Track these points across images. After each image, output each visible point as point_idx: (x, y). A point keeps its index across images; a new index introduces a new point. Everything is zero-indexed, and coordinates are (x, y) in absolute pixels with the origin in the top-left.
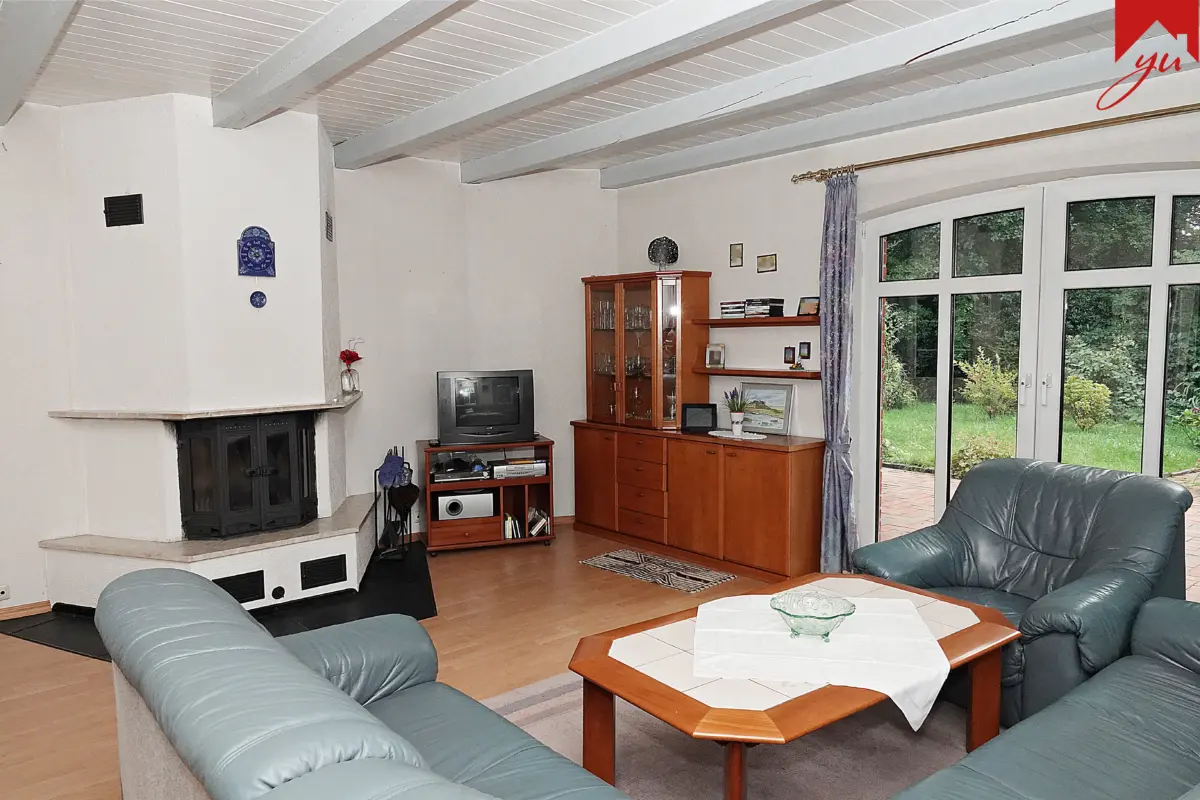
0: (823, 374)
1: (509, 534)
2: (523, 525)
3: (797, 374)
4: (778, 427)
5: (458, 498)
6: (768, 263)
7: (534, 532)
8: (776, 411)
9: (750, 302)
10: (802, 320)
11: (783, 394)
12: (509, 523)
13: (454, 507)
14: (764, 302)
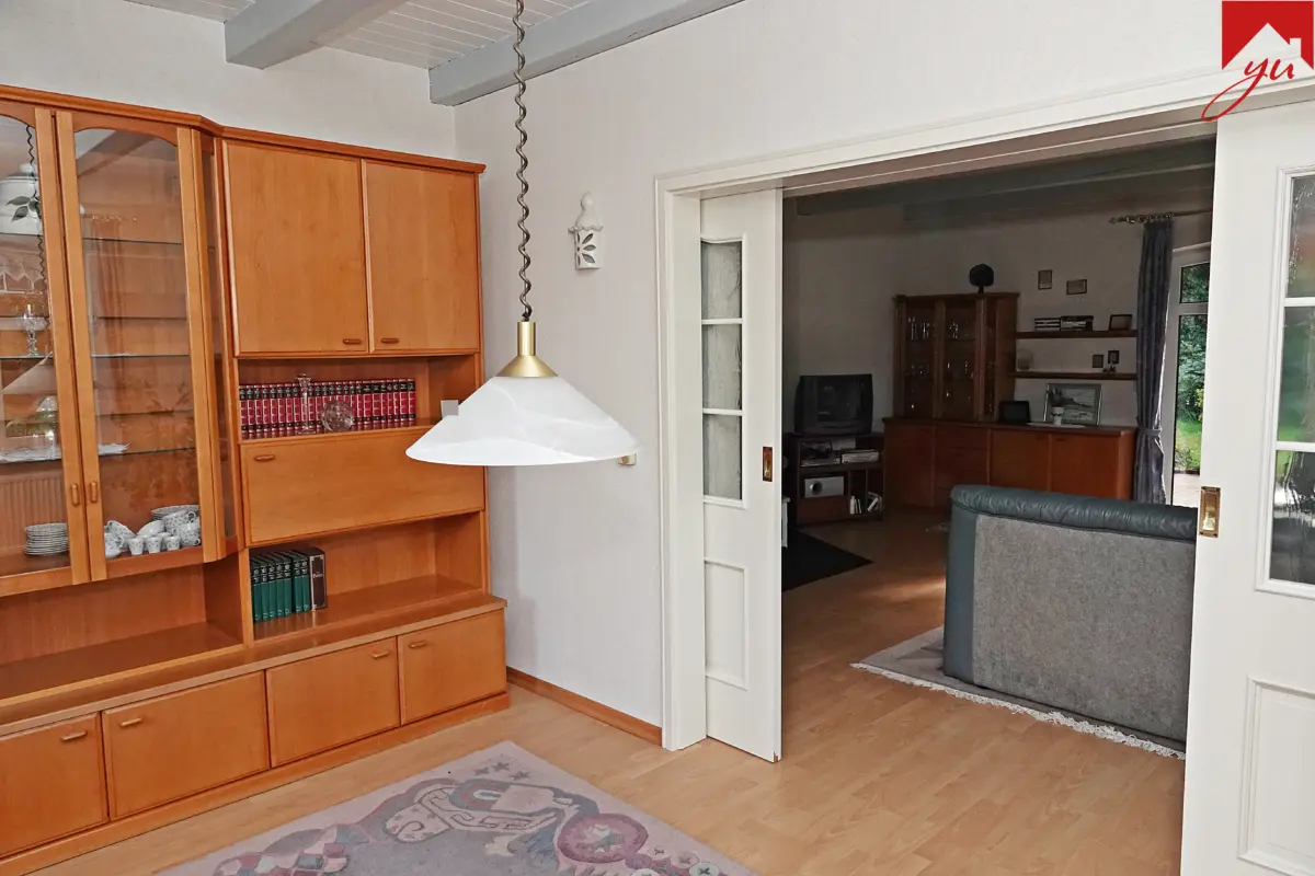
0: (1139, 376)
1: (852, 511)
2: (864, 502)
3: (1110, 375)
4: (1088, 418)
5: (819, 480)
6: (1077, 287)
7: (870, 509)
8: (1084, 406)
9: (1065, 318)
10: (1113, 332)
11: (1092, 393)
12: (853, 501)
13: (817, 488)
14: (1079, 319)
